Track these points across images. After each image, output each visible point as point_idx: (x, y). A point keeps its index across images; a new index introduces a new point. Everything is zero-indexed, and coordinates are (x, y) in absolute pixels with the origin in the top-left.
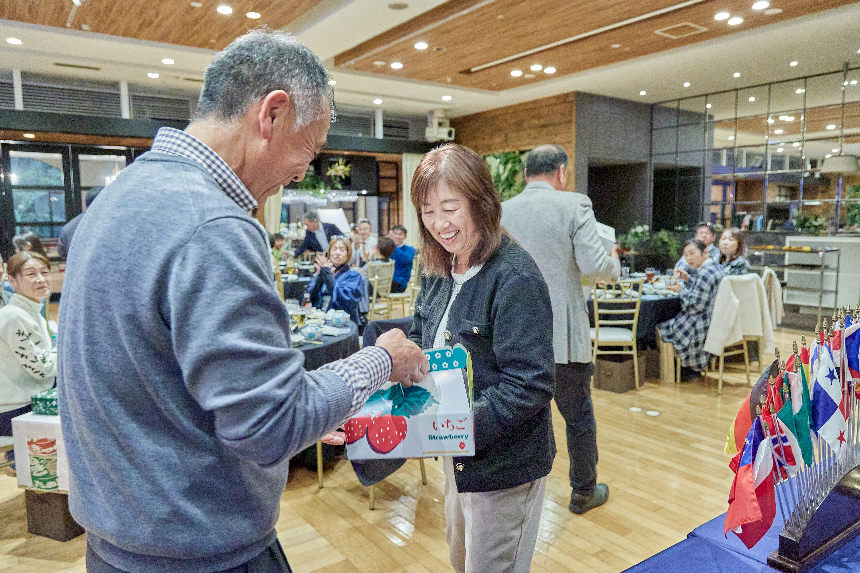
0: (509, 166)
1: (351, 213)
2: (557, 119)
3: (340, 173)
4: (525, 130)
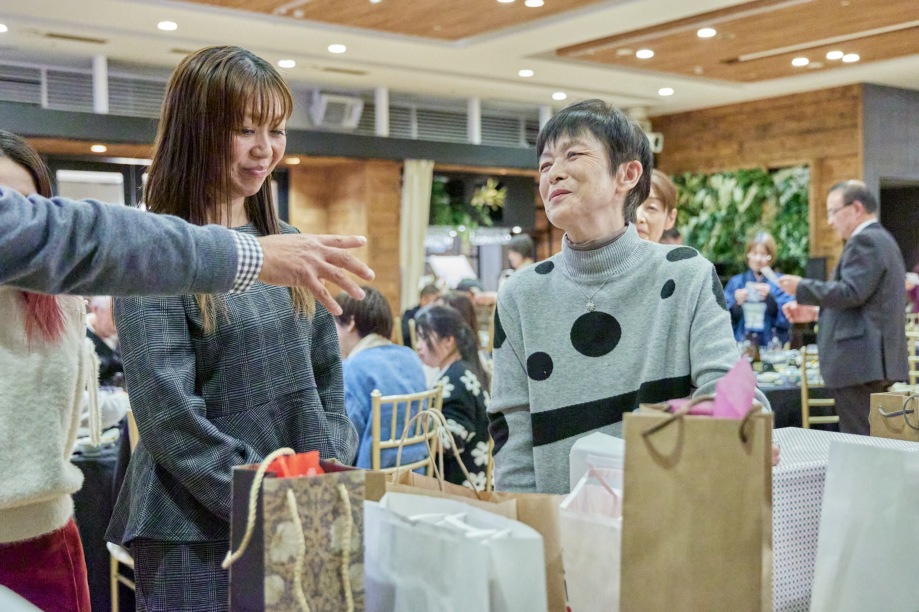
0: (754, 190)
1: (475, 261)
2: (831, 122)
3: (490, 202)
4: (774, 137)
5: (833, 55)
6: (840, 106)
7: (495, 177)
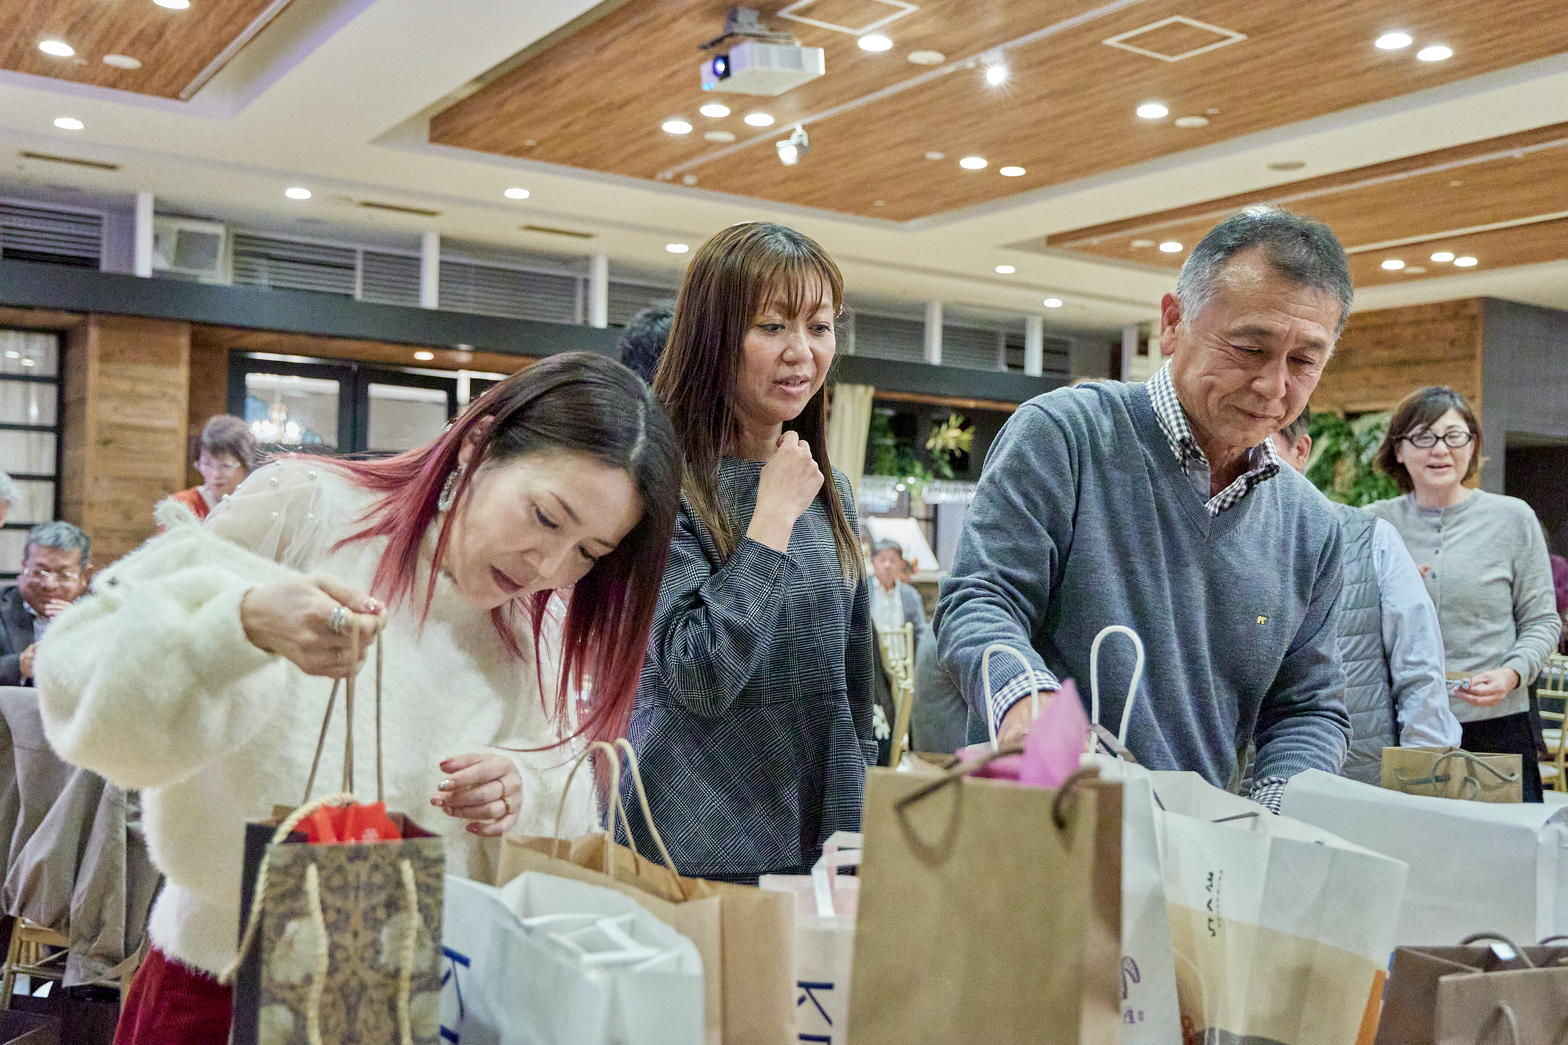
0: (1324, 442)
1: (930, 526)
2: (1437, 350)
3: (952, 445)
4: (1355, 368)
5: (1441, 257)
6: (1449, 329)
7: (959, 410)
